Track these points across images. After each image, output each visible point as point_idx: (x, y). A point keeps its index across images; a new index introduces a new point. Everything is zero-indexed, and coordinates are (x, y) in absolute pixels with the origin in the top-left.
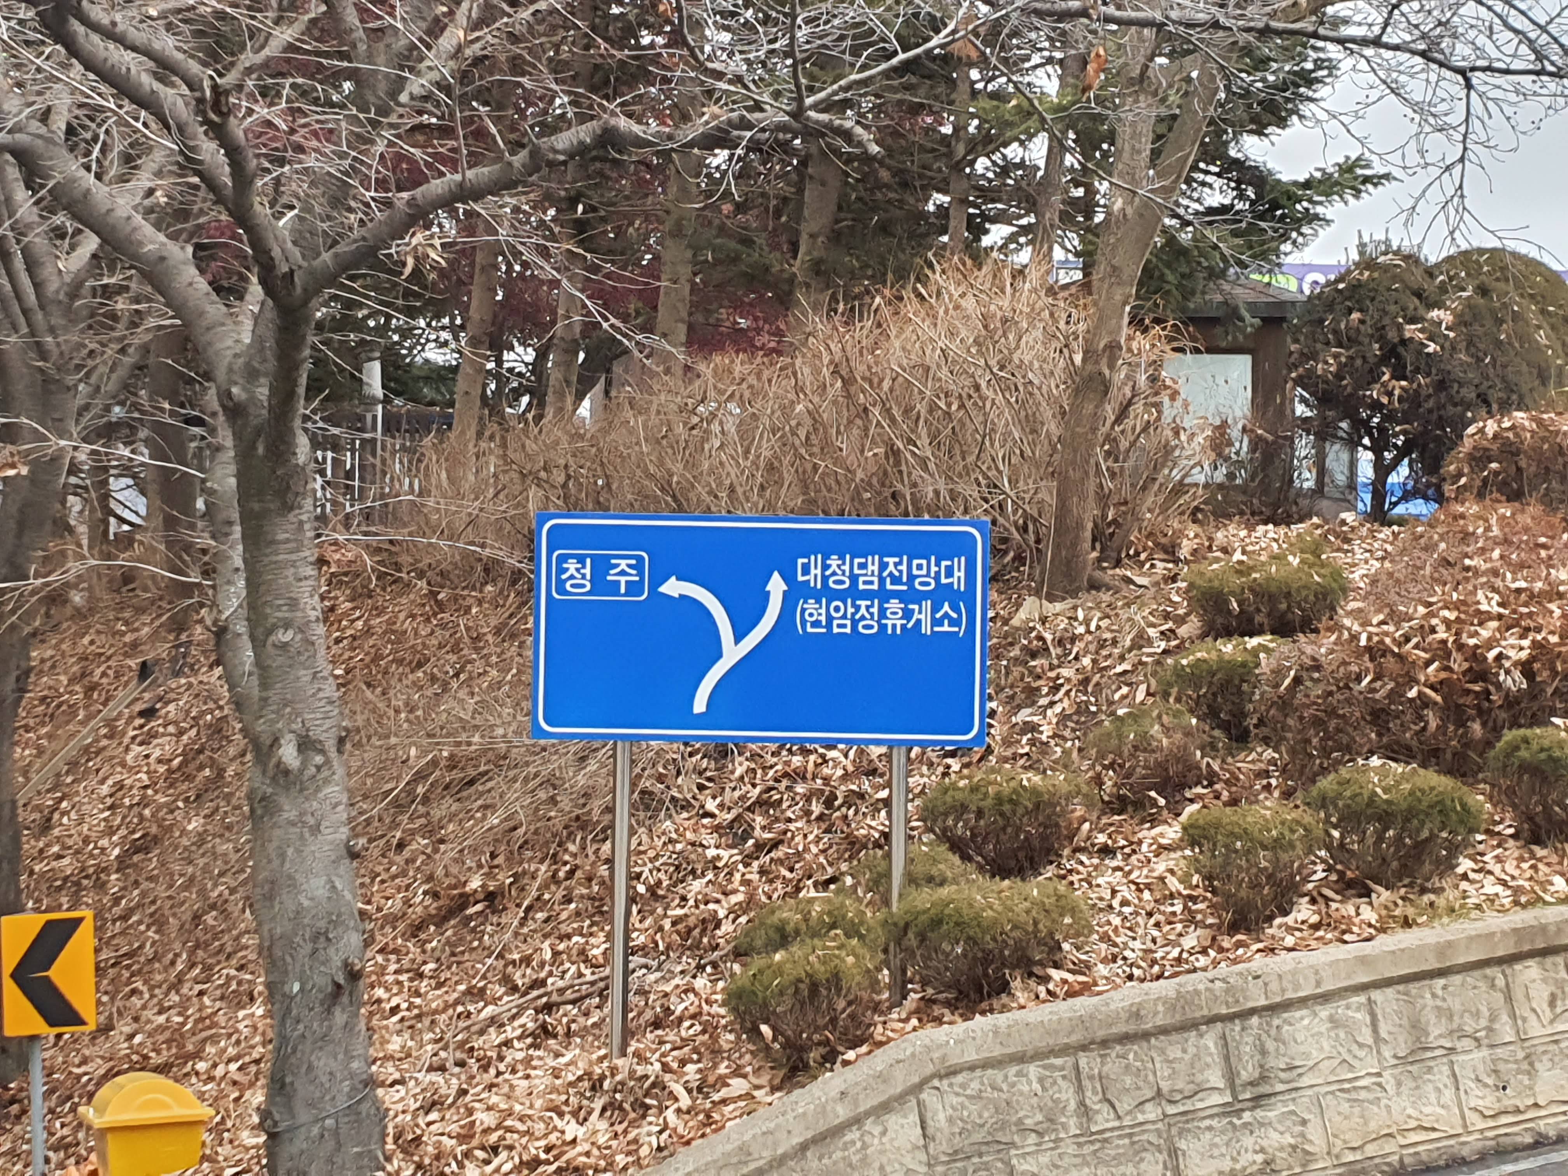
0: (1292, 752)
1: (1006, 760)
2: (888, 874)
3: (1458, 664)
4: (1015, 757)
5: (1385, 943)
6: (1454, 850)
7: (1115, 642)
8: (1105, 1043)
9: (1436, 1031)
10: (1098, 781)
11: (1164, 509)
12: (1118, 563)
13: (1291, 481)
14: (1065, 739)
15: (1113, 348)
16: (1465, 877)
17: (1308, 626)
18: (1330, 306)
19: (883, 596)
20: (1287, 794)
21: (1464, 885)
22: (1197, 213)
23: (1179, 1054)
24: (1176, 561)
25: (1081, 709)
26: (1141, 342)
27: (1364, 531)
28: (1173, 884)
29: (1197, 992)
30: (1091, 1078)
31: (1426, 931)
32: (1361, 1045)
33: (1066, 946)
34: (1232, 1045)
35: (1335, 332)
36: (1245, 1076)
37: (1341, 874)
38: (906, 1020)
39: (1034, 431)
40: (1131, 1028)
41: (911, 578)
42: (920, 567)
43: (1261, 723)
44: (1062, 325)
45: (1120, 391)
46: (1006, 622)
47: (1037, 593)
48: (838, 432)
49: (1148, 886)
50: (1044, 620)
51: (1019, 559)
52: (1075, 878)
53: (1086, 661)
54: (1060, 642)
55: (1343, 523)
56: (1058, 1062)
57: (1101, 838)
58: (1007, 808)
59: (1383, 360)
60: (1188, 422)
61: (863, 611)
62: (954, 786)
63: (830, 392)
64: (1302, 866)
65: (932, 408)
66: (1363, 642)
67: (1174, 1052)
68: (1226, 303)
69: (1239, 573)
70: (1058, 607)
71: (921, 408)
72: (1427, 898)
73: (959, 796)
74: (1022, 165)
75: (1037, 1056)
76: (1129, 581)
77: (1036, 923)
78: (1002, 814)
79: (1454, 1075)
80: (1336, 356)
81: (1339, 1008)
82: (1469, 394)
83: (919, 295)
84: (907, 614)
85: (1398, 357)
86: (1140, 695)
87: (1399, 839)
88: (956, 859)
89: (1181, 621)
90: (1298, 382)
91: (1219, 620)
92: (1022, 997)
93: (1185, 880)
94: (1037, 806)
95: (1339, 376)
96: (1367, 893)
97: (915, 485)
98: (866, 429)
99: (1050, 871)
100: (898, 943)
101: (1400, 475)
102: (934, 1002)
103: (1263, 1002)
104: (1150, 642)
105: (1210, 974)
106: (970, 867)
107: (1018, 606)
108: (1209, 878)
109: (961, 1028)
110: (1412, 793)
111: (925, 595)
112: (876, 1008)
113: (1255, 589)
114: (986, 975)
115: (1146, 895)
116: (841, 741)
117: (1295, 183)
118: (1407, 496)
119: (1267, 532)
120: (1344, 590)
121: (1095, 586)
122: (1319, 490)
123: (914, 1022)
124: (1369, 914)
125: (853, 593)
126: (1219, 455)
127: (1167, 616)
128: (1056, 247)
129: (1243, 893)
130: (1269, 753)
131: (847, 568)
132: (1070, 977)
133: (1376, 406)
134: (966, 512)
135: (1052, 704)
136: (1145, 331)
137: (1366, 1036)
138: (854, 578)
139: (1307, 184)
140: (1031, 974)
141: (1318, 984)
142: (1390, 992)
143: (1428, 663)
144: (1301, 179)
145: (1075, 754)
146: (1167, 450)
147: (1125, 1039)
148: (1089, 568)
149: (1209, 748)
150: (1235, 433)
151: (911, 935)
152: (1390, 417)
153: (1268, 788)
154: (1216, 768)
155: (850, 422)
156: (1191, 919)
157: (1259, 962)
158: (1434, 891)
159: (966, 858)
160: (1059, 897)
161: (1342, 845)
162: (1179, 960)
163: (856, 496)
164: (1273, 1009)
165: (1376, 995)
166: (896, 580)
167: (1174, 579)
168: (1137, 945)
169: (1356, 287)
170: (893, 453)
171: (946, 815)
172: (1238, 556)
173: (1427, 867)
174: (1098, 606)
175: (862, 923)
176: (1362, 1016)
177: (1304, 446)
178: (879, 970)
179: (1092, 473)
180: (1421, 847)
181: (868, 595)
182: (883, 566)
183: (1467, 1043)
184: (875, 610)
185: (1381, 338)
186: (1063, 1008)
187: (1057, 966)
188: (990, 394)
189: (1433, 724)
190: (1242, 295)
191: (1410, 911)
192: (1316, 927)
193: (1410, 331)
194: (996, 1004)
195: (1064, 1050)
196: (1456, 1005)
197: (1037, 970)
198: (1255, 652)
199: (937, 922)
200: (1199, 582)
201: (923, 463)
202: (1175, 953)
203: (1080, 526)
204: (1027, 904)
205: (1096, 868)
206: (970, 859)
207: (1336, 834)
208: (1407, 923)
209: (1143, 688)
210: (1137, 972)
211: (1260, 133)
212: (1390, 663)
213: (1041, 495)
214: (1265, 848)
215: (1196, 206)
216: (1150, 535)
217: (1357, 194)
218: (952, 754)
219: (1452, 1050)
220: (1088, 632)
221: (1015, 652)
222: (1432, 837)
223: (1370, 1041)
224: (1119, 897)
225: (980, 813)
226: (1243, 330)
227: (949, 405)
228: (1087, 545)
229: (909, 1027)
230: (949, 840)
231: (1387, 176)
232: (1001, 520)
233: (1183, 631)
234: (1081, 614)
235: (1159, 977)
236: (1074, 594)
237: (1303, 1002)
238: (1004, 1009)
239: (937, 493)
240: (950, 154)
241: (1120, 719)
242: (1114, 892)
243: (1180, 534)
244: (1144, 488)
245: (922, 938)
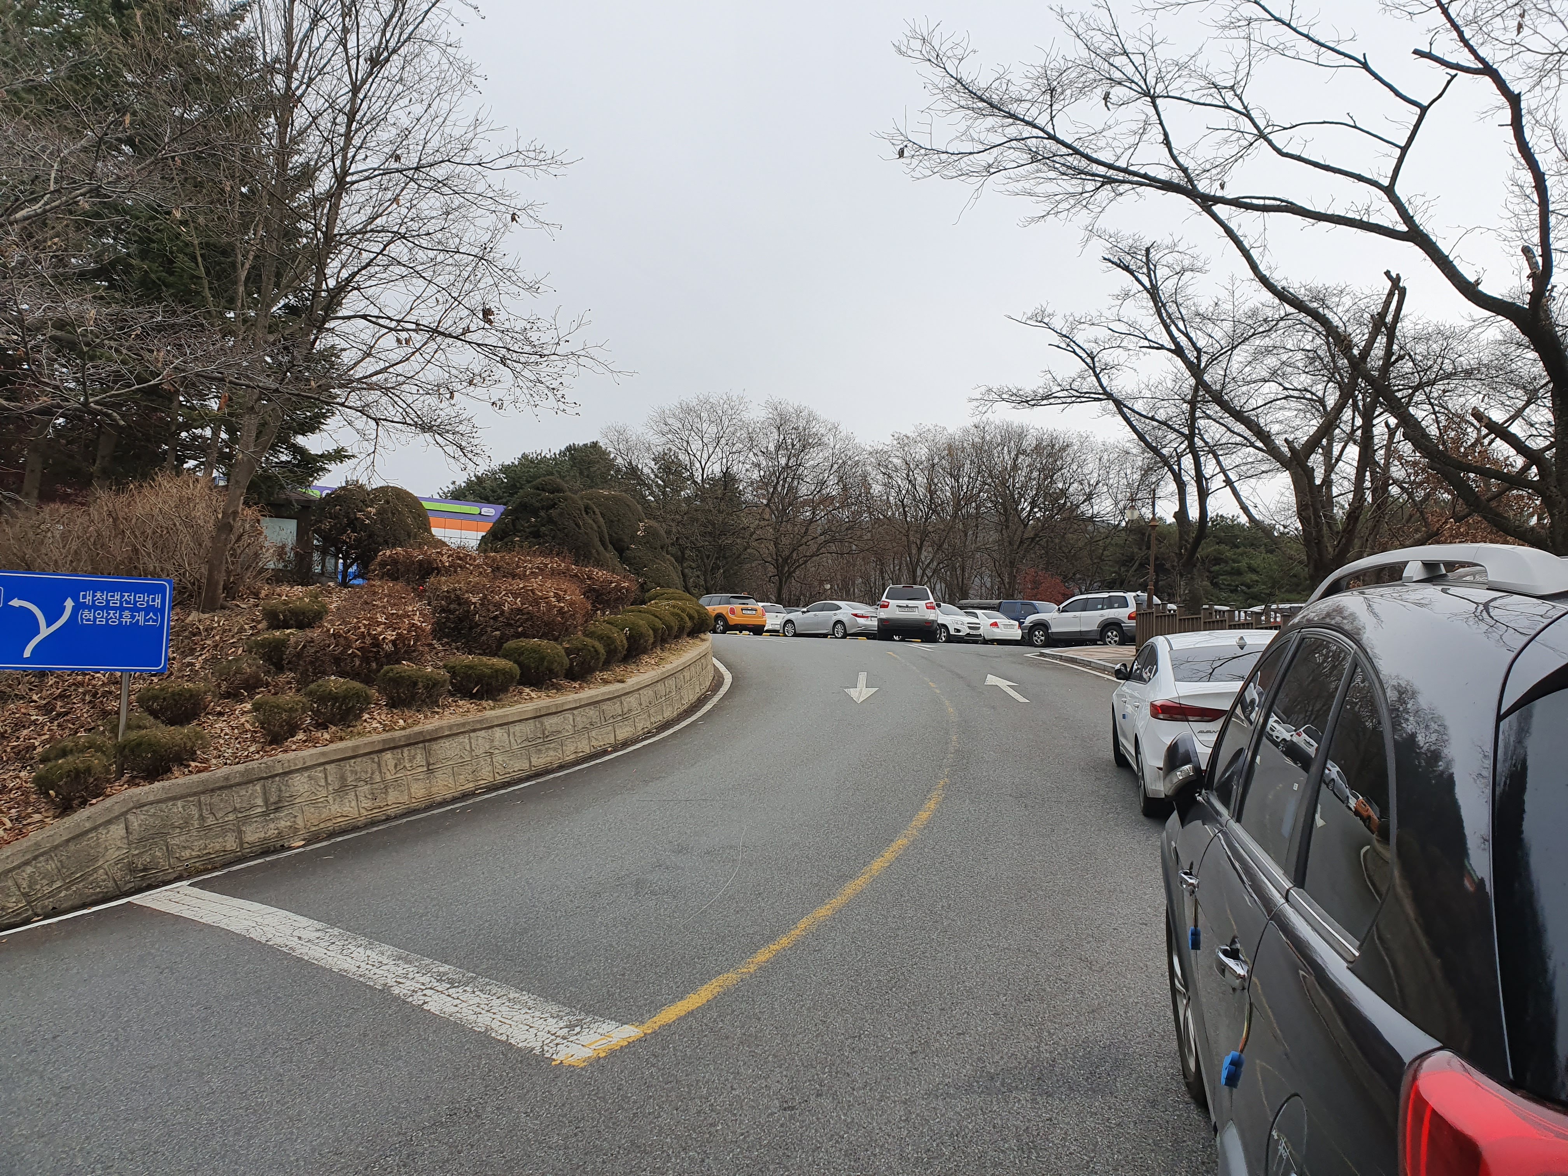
0: (301, 674)
1: (179, 678)
2: (118, 725)
3: (368, 641)
4: (183, 676)
5: (333, 746)
6: (362, 711)
7: (230, 630)
8: (213, 790)
9: (350, 779)
10: (219, 686)
11: (255, 577)
12: (234, 599)
13: (311, 568)
14: (205, 669)
15: (235, 513)
16: (365, 721)
17: (310, 625)
18: (328, 503)
19: (122, 609)
20: (298, 690)
21: (365, 724)
22: (276, 463)
23: (244, 793)
24: (258, 599)
25: (214, 657)
26: (248, 512)
27: (337, 590)
28: (248, 726)
29: (253, 769)
30: (206, 805)
31: (349, 742)
32: (320, 786)
33: (198, 752)
34: (267, 788)
35: (330, 513)
36: (272, 800)
37: (317, 720)
38: (122, 786)
39: (200, 545)
40: (224, 784)
41: (136, 602)
42: (140, 597)
43: (289, 662)
44: (214, 502)
45: (239, 531)
46: (183, 621)
47: (198, 610)
48: (110, 540)
49: (237, 727)
50: (200, 621)
51: (191, 596)
52: (206, 725)
53: (217, 638)
54: (206, 630)
55: (329, 586)
56: (191, 799)
57: (219, 709)
58: (177, 697)
59: (348, 525)
60: (266, 544)
61: (111, 615)
62: (154, 689)
63: (107, 523)
64: (300, 719)
65: (154, 532)
66: (332, 632)
67: (243, 792)
68: (287, 499)
69: (284, 604)
70: (207, 616)
71: (149, 531)
72: (350, 729)
73: (155, 692)
74: (201, 437)
75: (181, 797)
76: (239, 606)
77: (185, 744)
78: (175, 700)
79: (356, 795)
80: (329, 522)
81: (313, 773)
82: (381, 540)
83: (151, 486)
84: (133, 617)
85: (354, 525)
86: (240, 652)
87: (341, 706)
88: (151, 718)
89: (259, 622)
90: (315, 531)
91: (276, 623)
92: (177, 774)
93: (253, 725)
94: (191, 696)
95: (330, 530)
96: (327, 728)
97: (144, 563)
98: (123, 539)
99: (195, 722)
100: (121, 754)
101: (353, 569)
102: (137, 777)
103: (281, 771)
104: (245, 630)
105: (260, 762)
106: (158, 721)
107: (189, 615)
108: (262, 723)
109: (147, 787)
110: (346, 690)
111: (142, 609)
112: (108, 781)
113: (291, 611)
114: (161, 765)
115: (236, 731)
116: (102, 670)
117: (317, 455)
118: (355, 578)
119: (298, 589)
120: (327, 613)
121: (223, 607)
122: (322, 573)
123: (126, 786)
124: (327, 736)
125: (107, 607)
126: (281, 558)
127: (253, 620)
128: (215, 471)
129: (276, 729)
130: (292, 675)
131: (104, 597)
132: (199, 765)
133: (345, 542)
134: (168, 575)
135: (201, 655)
136: (250, 507)
137: (323, 783)
138: (108, 601)
139: (322, 456)
140: (182, 764)
141: (304, 763)
142: (333, 765)
143: (357, 641)
144: (319, 454)
145: (210, 676)
146: (256, 555)
147: (221, 788)
148: (221, 601)
149: (267, 673)
150: (287, 549)
151: (127, 750)
152: (350, 547)
153: (290, 688)
154: (269, 680)
155: (116, 536)
156: (254, 740)
157: (281, 756)
158: (353, 726)
159: (156, 717)
160: (196, 733)
161: (318, 710)
162: (247, 756)
163: (117, 568)
164: (286, 774)
165: (327, 767)
166: (128, 603)
167: (257, 606)
168: (230, 751)
169: (338, 497)
170: (136, 551)
171: (149, 700)
172: (284, 597)
173: (351, 717)
174: (224, 616)
175: (104, 746)
176: (321, 775)
177: (316, 556)
178: (111, 765)
179: (224, 562)
180: (349, 710)
181: (113, 608)
182: (122, 597)
183: (362, 783)
184: (117, 615)
185: (348, 517)
186: (195, 777)
187: (194, 761)
188: (180, 528)
189: (358, 663)
190: (293, 496)
191: (343, 734)
192: (305, 741)
193: (359, 515)
194: (165, 777)
195: (195, 794)
196: (358, 769)
197: (185, 762)
198: (289, 635)
199: (139, 744)
200: (268, 607)
201: (149, 554)
202: (246, 753)
203: (217, 583)
204: (181, 736)
205: (215, 720)
206: (159, 718)
207: (315, 705)
208: (341, 739)
209: (241, 649)
210: (228, 761)
211: (303, 435)
212: (342, 641)
213: (203, 570)
214: (286, 711)
215: (276, 460)
216: (248, 588)
217: (341, 462)
218: (154, 675)
219: (356, 786)
220: (219, 626)
221: (186, 634)
222: (353, 706)
223: (324, 784)
224: (224, 732)
225: (164, 699)
226: (293, 510)
227: (162, 531)
228: (221, 591)
229: (123, 788)
230: (149, 710)
231: (353, 456)
232: (183, 580)
233: (260, 626)
234: (216, 619)
235: (238, 763)
236: (214, 610)
237: (297, 771)
238: (169, 779)
239: (155, 567)
240: (169, 429)
241: (230, 661)
242: (222, 730)
243: (261, 588)
244: (246, 569)
245: (132, 751)
